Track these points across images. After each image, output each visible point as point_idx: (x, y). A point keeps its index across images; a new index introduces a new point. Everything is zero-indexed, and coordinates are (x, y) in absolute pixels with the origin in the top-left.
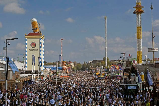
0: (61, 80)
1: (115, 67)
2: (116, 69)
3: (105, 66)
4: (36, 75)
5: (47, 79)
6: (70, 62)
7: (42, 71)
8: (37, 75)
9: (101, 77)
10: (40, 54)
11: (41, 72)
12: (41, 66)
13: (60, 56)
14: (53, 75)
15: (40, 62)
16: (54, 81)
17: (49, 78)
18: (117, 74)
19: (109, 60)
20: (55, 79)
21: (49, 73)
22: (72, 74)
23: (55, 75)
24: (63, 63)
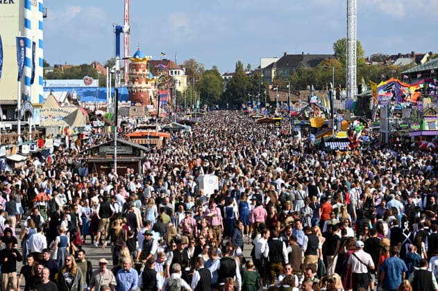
0: (136, 151)
1: (400, 92)
2: (403, 98)
3: (344, 87)
4: (7, 128)
5: (64, 146)
6: (166, 62)
7: (37, 106)
8: (9, 125)
9: (337, 140)
10: (26, 23)
11: (28, 114)
12: (32, 81)
13: (119, 31)
14: (88, 128)
15: (23, 62)
16: (102, 159)
17: (70, 141)
18: (415, 127)
19: (365, 56)
20: (107, 149)
21: (70, 119)
22: (182, 122)
23: (97, 127)
24: (134, 66)
